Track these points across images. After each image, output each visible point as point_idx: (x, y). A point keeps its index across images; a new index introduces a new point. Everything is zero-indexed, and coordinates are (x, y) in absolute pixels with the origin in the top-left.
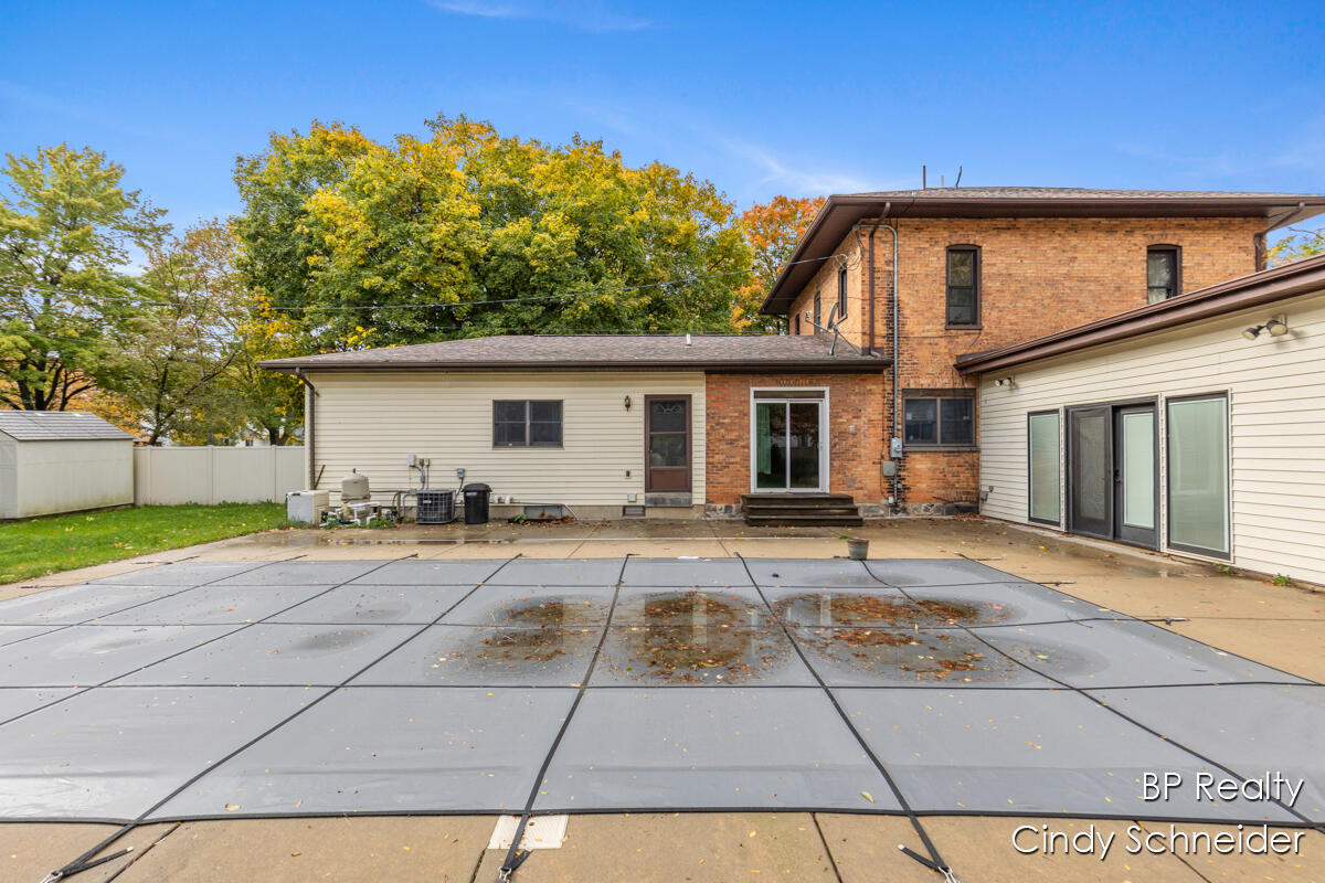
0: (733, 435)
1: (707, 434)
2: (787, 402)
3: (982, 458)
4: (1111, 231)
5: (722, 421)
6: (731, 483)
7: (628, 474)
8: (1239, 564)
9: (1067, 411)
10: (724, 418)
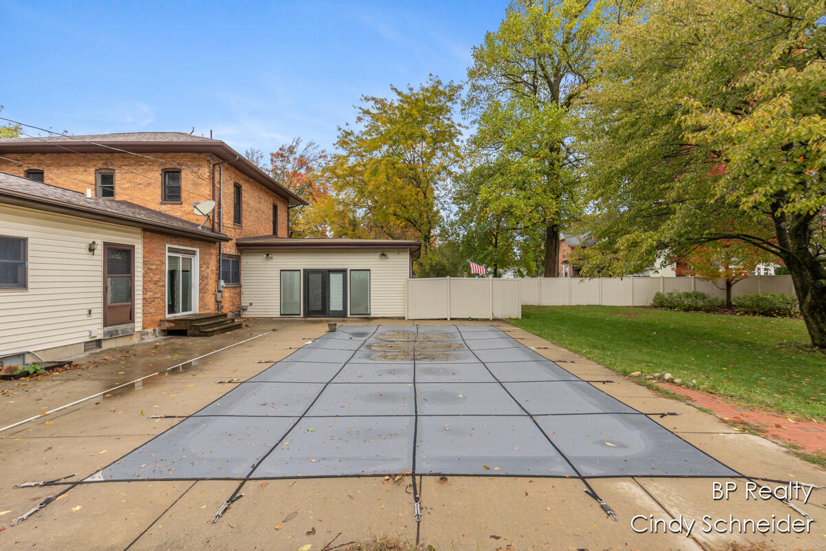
0: (156, 278)
1: (144, 277)
2: (180, 256)
3: (242, 290)
4: (267, 193)
5: (151, 267)
6: (155, 313)
7: (90, 312)
8: (372, 316)
9: (304, 270)
10: (152, 265)
